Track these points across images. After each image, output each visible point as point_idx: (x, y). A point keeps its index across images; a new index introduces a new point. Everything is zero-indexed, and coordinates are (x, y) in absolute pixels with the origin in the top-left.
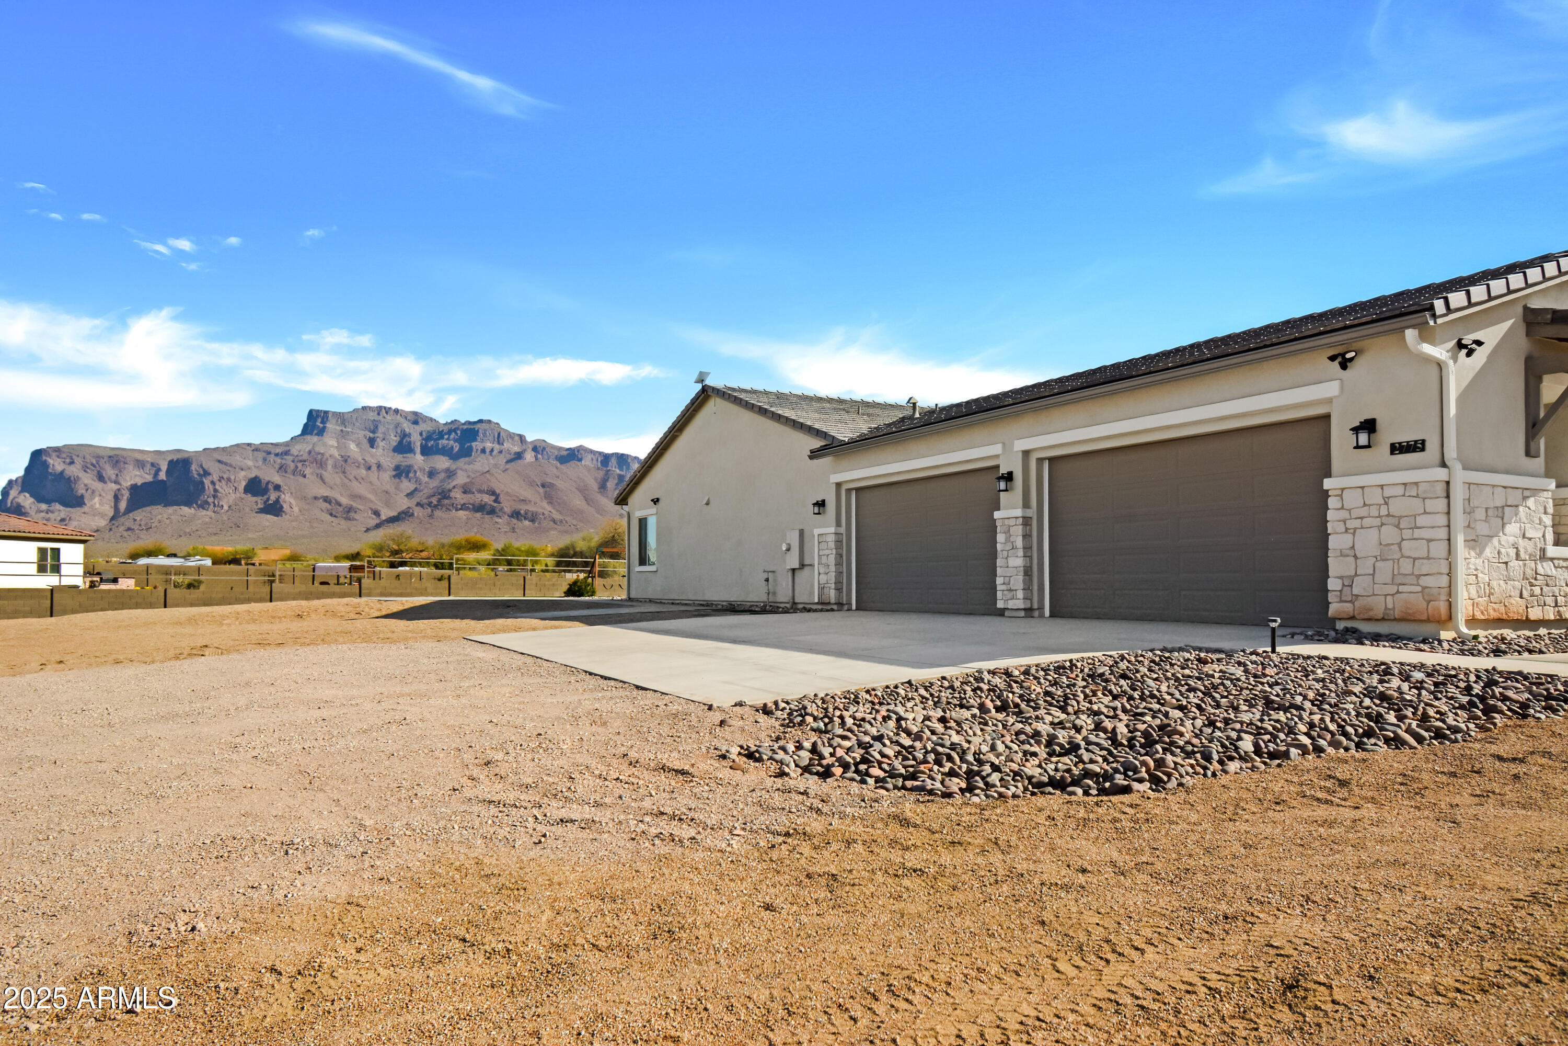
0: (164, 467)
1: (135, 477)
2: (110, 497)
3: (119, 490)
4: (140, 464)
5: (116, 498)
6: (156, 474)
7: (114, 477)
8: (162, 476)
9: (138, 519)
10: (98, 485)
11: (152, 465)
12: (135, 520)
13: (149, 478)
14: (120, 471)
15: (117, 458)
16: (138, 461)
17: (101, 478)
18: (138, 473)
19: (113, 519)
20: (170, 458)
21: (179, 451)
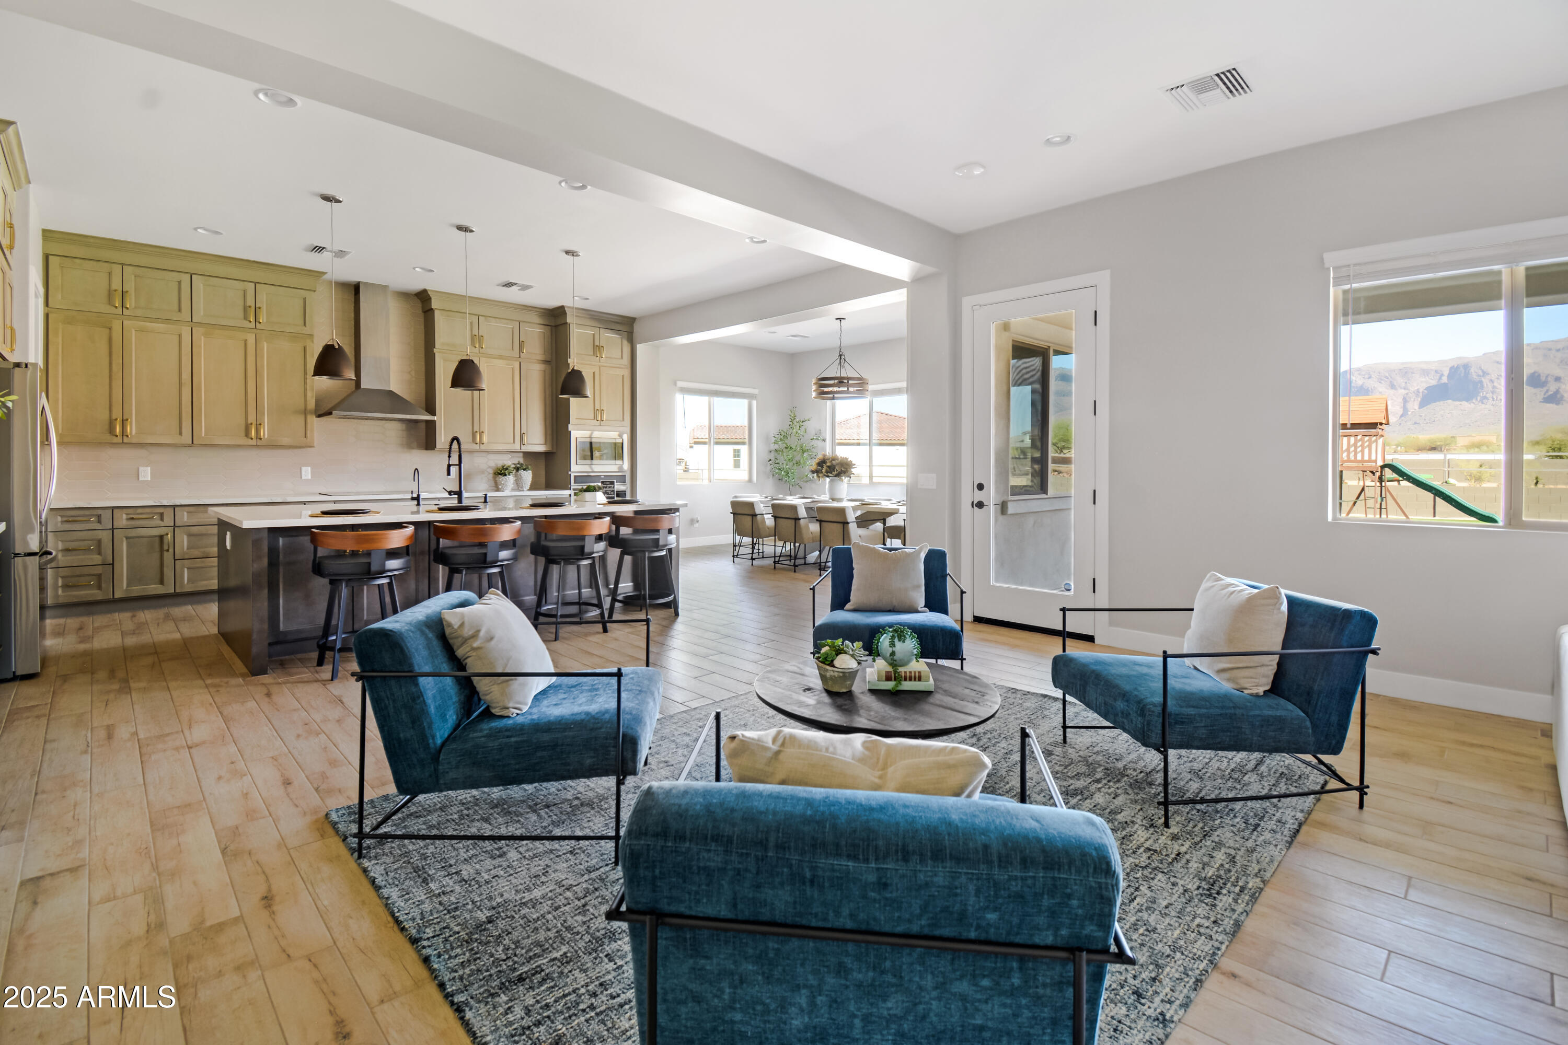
0: (1446, 373)
1: (1421, 383)
2: (1400, 400)
3: (1407, 394)
4: (1425, 372)
5: (1405, 401)
6: (1440, 378)
7: (1403, 384)
8: (1445, 380)
9: (1423, 415)
10: (1392, 392)
11: (1436, 371)
12: (1421, 416)
13: (1434, 383)
14: (1409, 380)
15: (1406, 371)
16: (1423, 370)
17: (1393, 386)
18: (1423, 380)
19: (1402, 416)
20: (1450, 366)
21: (1460, 358)
